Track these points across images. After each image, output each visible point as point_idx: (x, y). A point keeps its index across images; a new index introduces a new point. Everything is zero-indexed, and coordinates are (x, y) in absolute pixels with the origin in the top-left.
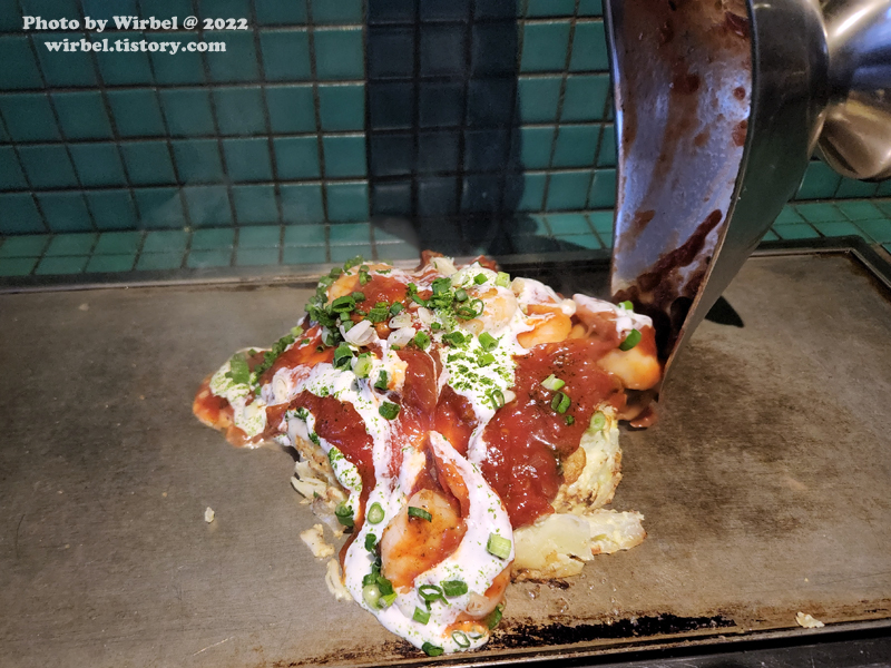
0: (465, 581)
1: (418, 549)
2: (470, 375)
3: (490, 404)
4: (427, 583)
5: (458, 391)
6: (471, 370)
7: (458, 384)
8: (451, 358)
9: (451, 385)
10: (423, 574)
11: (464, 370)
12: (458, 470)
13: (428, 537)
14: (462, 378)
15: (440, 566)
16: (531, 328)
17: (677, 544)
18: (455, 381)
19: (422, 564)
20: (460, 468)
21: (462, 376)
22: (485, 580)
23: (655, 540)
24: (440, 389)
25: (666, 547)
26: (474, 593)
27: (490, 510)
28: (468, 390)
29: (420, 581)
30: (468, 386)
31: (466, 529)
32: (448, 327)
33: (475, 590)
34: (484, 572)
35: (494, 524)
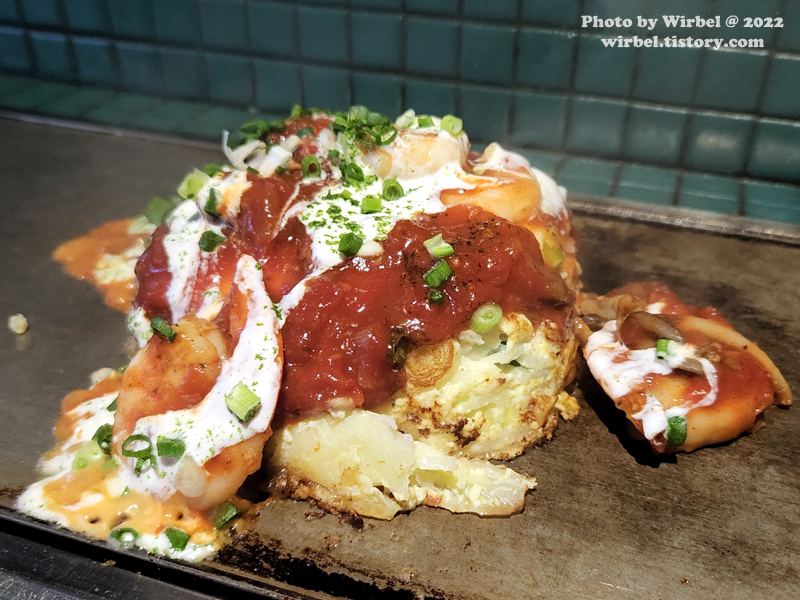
1: (152, 381)
2: (337, 217)
3: (336, 247)
4: (145, 434)
6: (343, 213)
7: (315, 223)
8: (332, 197)
9: (305, 223)
10: (145, 419)
11: (334, 211)
12: (249, 303)
13: (168, 367)
14: (325, 218)
15: (171, 416)
17: (566, 535)
18: (312, 219)
19: (152, 403)
20: (252, 301)
21: (326, 216)
22: (210, 445)
23: (536, 519)
24: (285, 221)
25: (547, 533)
26: (190, 458)
27: (257, 357)
28: (320, 228)
29: (141, 427)
30: (322, 225)
33: (193, 454)
34: (214, 433)
35: (254, 375)
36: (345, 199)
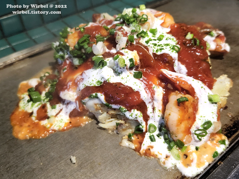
0: (209, 120)
1: (186, 116)
2: (159, 46)
3: (174, 51)
4: (196, 129)
5: (159, 53)
6: (158, 44)
7: (157, 51)
8: (147, 42)
9: (155, 52)
10: (193, 126)
11: (155, 45)
12: (181, 79)
13: (188, 109)
14: (157, 48)
15: (197, 120)
16: (162, 21)
18: (155, 50)
19: (190, 122)
20: (181, 78)
21: (156, 47)
22: (215, 115)
24: (152, 55)
26: (214, 122)
27: (202, 87)
28: (163, 50)
29: (193, 130)
30: (161, 49)
31: (198, 99)
32: (138, 30)
33: (214, 121)
34: (213, 112)
35: (206, 92)
36: (151, 40)
